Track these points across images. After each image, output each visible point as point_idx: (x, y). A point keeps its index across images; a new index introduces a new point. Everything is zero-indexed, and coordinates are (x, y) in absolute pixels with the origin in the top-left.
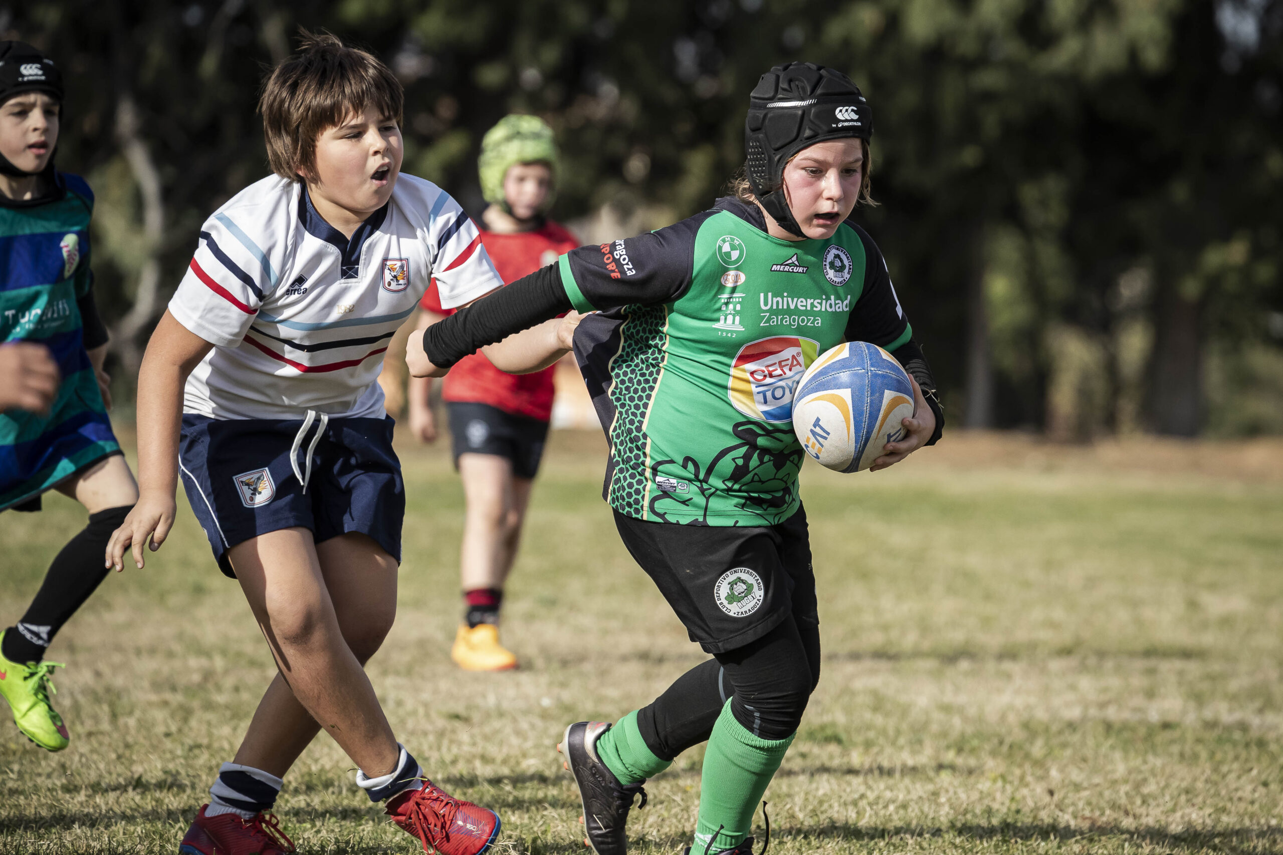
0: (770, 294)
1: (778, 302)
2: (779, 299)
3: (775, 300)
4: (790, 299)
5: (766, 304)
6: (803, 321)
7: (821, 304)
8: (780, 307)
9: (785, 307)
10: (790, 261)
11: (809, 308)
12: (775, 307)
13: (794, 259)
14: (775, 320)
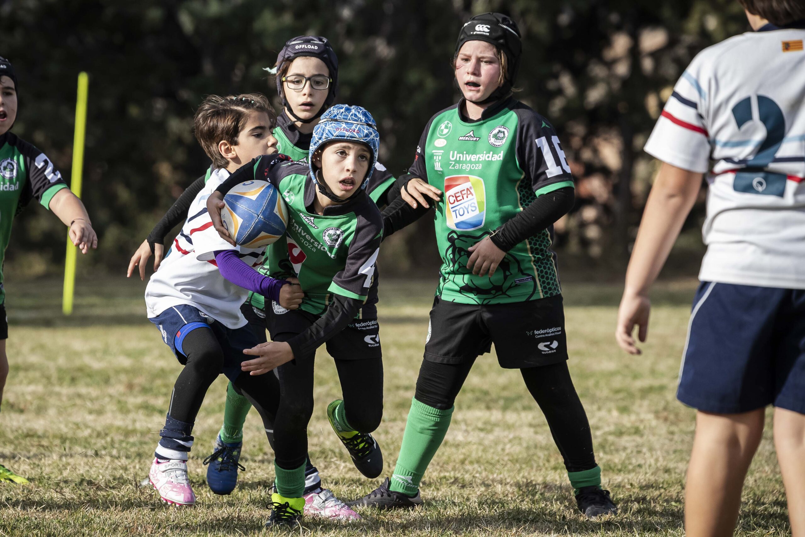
0: (456, 152)
1: (460, 157)
2: (461, 155)
3: (458, 155)
4: (467, 155)
5: (453, 157)
6: (473, 167)
7: (483, 156)
8: (461, 159)
9: (464, 159)
10: (469, 135)
11: (477, 160)
12: (458, 159)
13: (471, 133)
14: (458, 166)
